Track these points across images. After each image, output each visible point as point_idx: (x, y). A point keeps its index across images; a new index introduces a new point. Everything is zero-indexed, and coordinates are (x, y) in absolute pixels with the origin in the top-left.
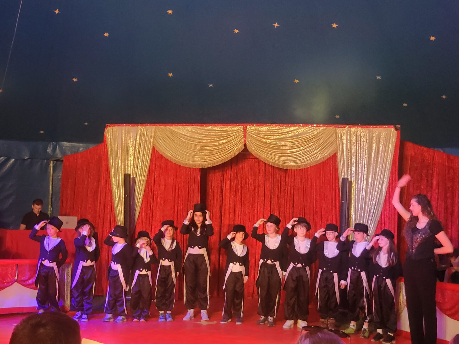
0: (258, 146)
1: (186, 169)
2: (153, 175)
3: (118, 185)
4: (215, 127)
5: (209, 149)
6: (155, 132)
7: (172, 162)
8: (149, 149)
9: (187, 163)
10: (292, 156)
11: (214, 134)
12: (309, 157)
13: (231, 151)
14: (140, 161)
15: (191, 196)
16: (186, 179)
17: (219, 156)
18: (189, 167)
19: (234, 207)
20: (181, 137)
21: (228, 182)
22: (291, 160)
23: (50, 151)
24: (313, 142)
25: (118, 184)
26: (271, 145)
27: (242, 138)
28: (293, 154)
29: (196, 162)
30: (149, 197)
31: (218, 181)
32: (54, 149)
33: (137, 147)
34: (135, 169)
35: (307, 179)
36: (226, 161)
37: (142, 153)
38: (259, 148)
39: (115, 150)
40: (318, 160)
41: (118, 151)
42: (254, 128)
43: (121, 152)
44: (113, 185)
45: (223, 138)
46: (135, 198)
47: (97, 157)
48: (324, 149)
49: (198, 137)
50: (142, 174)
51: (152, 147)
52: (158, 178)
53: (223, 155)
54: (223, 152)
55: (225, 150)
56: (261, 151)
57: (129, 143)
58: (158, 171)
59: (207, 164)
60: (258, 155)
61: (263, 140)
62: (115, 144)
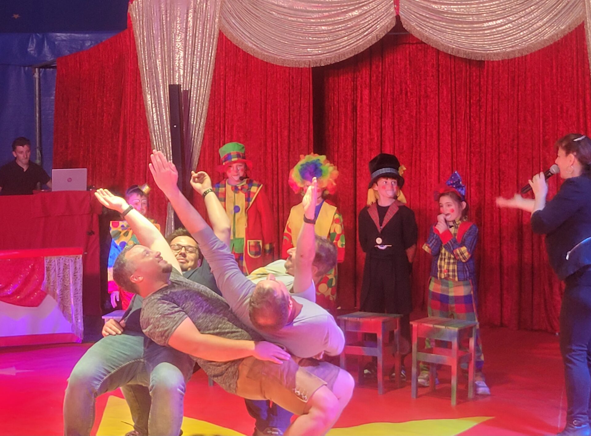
0: (424, 18)
1: (285, 71)
2: (221, 85)
3: (158, 106)
5: (328, 30)
6: (223, 2)
7: (257, 59)
8: (212, 37)
9: (284, 60)
10: (494, 35)
12: (528, 35)
13: (369, 30)
14: (197, 60)
15: (294, 120)
16: (285, 89)
17: (347, 42)
18: (288, 66)
19: (380, 137)
20: (271, 10)
21: (366, 92)
22: (490, 42)
23: (32, 50)
24: (535, 4)
25: (157, 104)
26: (449, 16)
27: (391, 5)
28: (494, 30)
29: (302, 57)
30: (216, 127)
31: (347, 91)
32: (40, 47)
33: (190, 33)
34: (188, 74)
35: (525, 77)
36: (362, 50)
37: (199, 44)
38: (425, 23)
39: (149, 41)
40: (546, 40)
41: (154, 42)
43: (160, 44)
44: (149, 108)
45: (353, 7)
46: (190, 129)
47: (117, 57)
48: (559, 16)
49: (304, 9)
50: (201, 85)
51: (219, 32)
52: (231, 90)
53: (355, 40)
54: (354, 34)
55: (358, 29)
56: (429, 28)
57: (175, 27)
58: (231, 77)
59: (324, 59)
60: (424, 36)
61: (432, 7)
62: (148, 31)
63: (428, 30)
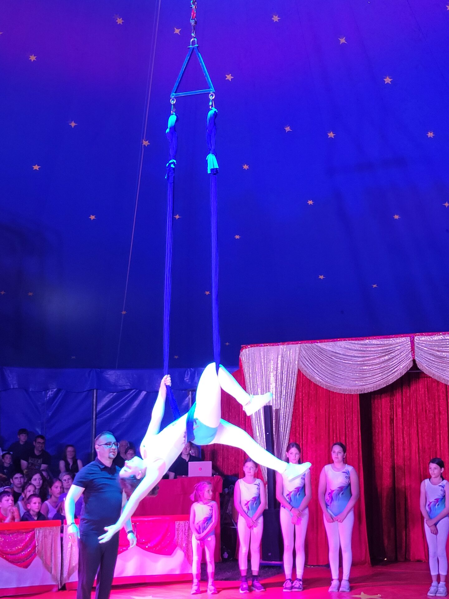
0: (431, 361)
1: (341, 395)
2: (300, 405)
4: (374, 340)
5: (369, 369)
6: (300, 350)
7: (323, 388)
8: (294, 373)
9: (341, 389)
11: (373, 349)
13: (396, 369)
14: (284, 389)
15: (349, 430)
16: (342, 408)
17: (382, 377)
18: (344, 393)
20: (332, 356)
21: (400, 410)
25: (258, 418)
26: (447, 359)
27: (409, 353)
29: (352, 387)
30: (297, 434)
31: (387, 409)
33: (279, 371)
36: (391, 383)
37: (285, 378)
38: (432, 364)
39: (253, 376)
41: (256, 377)
42: (424, 338)
43: (260, 378)
44: (253, 420)
45: (385, 354)
46: (280, 435)
49: (353, 355)
50: (287, 405)
51: (298, 369)
52: (306, 409)
53: (387, 376)
54: (386, 372)
55: (388, 368)
56: (435, 368)
57: (270, 367)
58: (306, 400)
59: (366, 388)
60: (431, 373)
61: (436, 353)
62: (252, 370)
63: (434, 369)
